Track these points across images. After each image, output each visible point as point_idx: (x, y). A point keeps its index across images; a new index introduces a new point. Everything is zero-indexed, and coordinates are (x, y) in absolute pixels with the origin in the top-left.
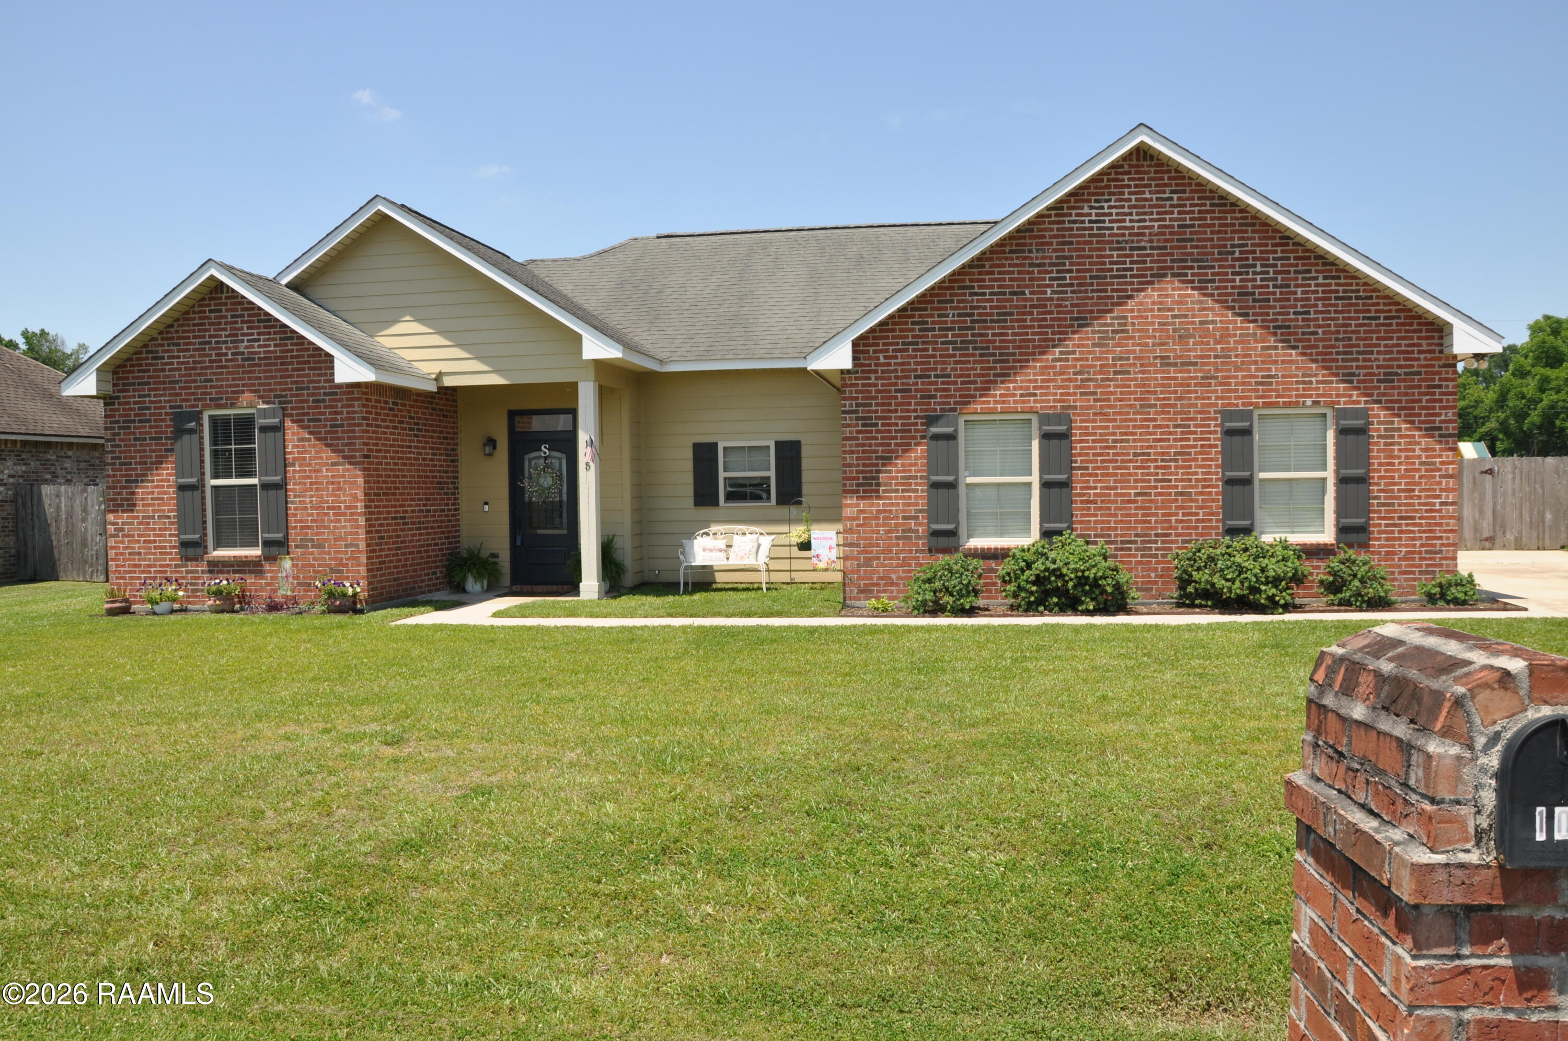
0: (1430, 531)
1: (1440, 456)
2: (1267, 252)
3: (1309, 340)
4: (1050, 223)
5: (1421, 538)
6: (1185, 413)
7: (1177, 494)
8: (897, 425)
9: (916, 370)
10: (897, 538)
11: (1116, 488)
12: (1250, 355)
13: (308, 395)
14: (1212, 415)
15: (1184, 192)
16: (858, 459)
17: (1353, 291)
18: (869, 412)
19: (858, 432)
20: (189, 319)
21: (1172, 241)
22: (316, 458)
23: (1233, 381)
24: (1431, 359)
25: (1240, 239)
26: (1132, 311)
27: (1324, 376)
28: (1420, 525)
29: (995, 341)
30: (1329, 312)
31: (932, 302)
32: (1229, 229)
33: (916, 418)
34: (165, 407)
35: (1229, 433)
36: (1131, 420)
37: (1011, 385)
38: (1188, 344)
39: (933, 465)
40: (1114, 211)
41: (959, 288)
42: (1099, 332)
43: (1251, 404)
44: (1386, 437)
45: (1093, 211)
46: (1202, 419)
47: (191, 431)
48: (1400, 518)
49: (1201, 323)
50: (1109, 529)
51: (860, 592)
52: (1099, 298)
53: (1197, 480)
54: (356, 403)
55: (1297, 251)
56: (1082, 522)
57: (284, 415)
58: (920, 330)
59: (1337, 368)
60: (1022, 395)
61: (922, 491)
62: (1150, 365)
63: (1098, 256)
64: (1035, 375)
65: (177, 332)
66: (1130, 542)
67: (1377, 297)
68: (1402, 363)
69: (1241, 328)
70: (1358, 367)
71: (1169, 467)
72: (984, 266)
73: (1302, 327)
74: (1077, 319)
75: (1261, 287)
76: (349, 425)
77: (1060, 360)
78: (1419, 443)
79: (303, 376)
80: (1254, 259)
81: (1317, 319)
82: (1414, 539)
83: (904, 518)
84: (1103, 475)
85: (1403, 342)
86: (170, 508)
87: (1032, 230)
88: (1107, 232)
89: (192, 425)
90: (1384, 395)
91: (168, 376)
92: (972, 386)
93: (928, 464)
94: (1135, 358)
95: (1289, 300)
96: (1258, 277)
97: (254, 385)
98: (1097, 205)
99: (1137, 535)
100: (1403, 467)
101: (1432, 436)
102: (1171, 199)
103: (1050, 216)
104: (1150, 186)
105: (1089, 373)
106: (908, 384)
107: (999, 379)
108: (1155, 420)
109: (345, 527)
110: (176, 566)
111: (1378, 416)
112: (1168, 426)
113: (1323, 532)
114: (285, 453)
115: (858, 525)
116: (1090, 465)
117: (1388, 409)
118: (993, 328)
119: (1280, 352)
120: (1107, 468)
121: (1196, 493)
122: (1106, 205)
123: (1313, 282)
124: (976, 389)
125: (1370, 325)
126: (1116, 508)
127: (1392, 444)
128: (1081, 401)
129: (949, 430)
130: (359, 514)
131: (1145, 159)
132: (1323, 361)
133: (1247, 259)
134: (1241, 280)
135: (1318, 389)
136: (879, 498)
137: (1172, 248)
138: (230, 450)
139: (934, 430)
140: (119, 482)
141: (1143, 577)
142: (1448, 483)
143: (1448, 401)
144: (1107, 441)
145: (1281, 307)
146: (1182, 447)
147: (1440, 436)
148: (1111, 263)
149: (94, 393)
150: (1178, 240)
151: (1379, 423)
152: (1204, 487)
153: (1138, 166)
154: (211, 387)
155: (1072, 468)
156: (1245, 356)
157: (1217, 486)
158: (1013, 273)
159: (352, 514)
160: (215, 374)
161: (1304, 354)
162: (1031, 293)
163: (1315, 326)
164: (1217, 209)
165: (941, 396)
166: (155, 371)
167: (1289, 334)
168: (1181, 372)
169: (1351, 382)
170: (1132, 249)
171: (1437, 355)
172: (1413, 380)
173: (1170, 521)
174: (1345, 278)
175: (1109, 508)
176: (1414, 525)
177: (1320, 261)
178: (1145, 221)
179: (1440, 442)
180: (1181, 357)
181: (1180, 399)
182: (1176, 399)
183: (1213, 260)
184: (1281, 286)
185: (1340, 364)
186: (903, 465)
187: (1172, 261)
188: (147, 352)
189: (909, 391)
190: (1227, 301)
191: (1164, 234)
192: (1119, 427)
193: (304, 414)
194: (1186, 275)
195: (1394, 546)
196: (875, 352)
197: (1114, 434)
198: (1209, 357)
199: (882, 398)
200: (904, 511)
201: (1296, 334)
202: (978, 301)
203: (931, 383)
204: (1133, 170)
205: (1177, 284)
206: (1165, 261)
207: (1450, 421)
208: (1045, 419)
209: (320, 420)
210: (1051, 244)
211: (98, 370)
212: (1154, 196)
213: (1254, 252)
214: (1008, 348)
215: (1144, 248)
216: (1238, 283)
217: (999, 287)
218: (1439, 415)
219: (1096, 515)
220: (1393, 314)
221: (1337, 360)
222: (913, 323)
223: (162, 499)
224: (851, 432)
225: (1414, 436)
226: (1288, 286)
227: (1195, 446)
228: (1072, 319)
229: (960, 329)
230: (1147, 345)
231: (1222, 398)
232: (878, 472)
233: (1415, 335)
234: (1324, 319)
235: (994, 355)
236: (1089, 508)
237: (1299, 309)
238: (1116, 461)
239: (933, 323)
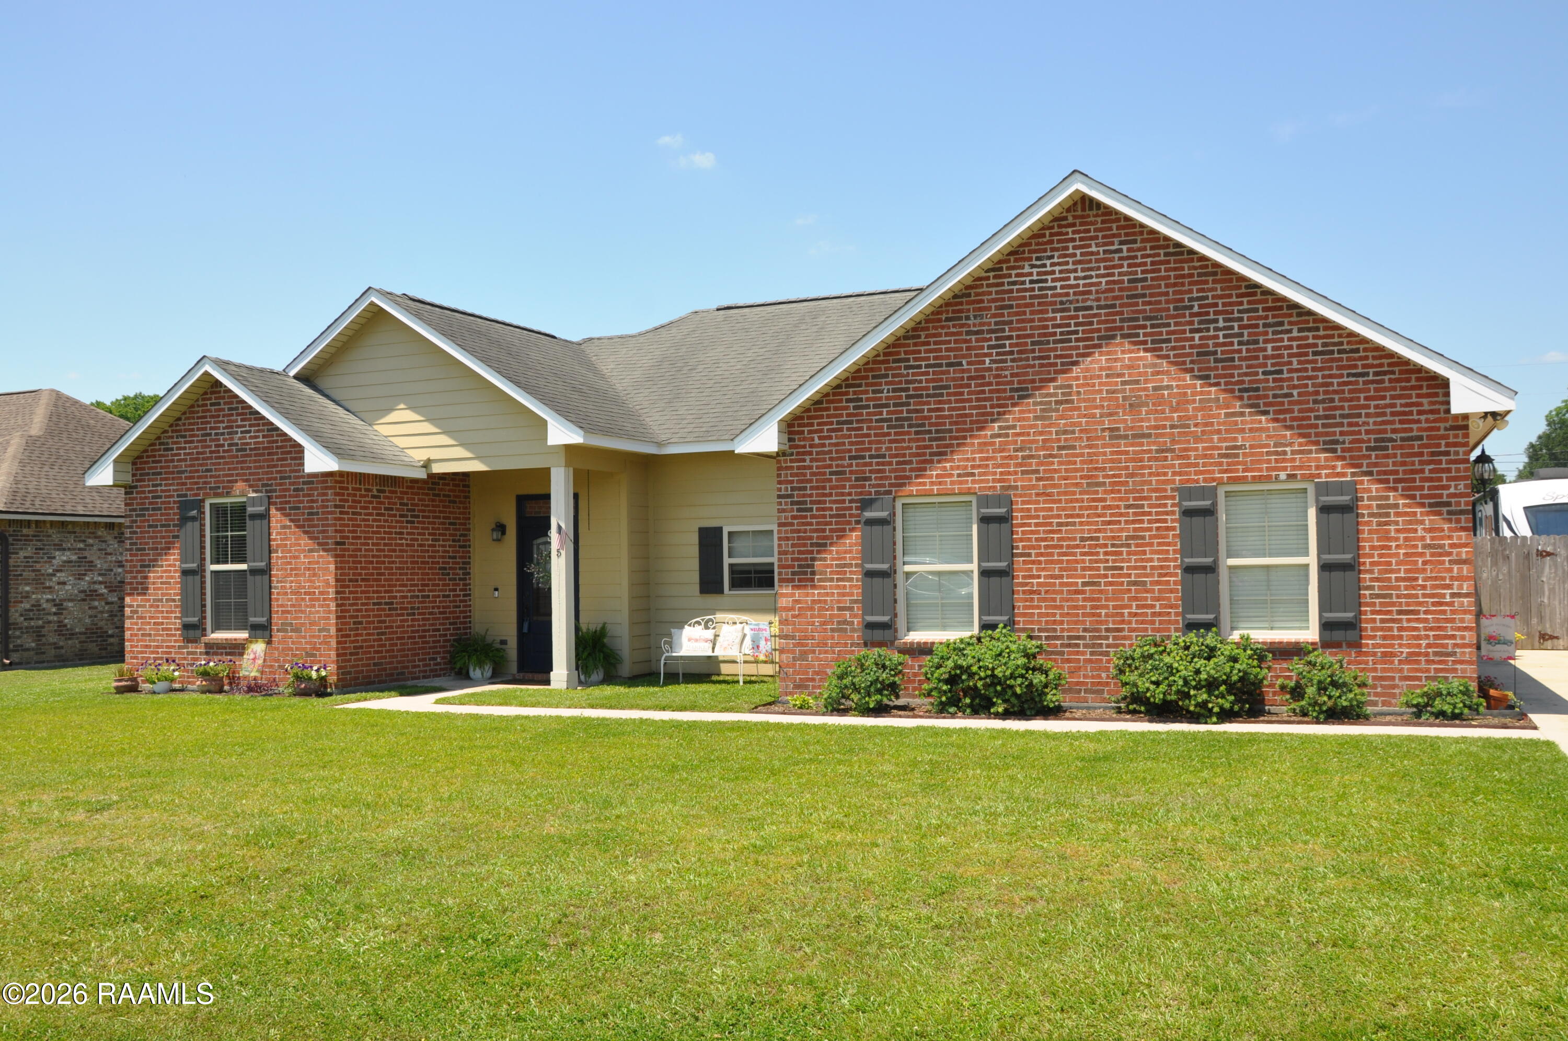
0: (1439, 628)
1: (1450, 537)
2: (1231, 304)
3: (1282, 404)
4: (988, 286)
5: (1427, 637)
6: (1138, 491)
7: (1129, 583)
8: (831, 509)
9: (850, 451)
10: (833, 630)
11: (1061, 577)
12: (1212, 424)
13: (290, 484)
14: (1169, 493)
15: (1135, 242)
16: (793, 545)
17: (1335, 344)
18: (804, 496)
19: (794, 517)
20: (193, 412)
21: (1121, 298)
22: (296, 545)
23: (1192, 453)
24: (1434, 421)
25: (1199, 291)
26: (1077, 378)
27: (1300, 445)
28: (1426, 621)
29: (931, 418)
30: (1306, 370)
31: (867, 377)
32: (1187, 280)
33: (851, 501)
34: (173, 496)
35: (1188, 513)
36: (1077, 501)
37: (948, 465)
38: (1140, 413)
39: (868, 553)
40: (1057, 268)
41: (895, 361)
42: (1041, 403)
43: (1214, 480)
44: (1380, 515)
45: (1035, 270)
46: (1157, 498)
47: (193, 519)
48: (1400, 612)
49: (1155, 388)
50: (1055, 622)
51: (797, 687)
52: (1041, 365)
53: (1152, 568)
54: (330, 492)
55: (1266, 301)
56: (1024, 615)
57: (269, 504)
58: (855, 408)
59: (1317, 435)
60: (959, 475)
61: (857, 580)
62: (1098, 438)
63: (1040, 320)
64: (973, 452)
65: (184, 424)
66: (1078, 638)
67: (1365, 350)
68: (1398, 426)
69: (1202, 393)
70: (1342, 433)
71: (1121, 553)
72: (919, 337)
73: (1273, 389)
74: (1017, 390)
75: (1224, 344)
76: (323, 513)
77: (999, 436)
78: (1422, 522)
79: (286, 465)
80: (1216, 313)
81: (1292, 379)
82: (1418, 637)
83: (840, 609)
84: (1047, 562)
85: (1398, 402)
86: (175, 592)
87: (969, 295)
88: (1050, 292)
89: (194, 513)
90: (1376, 465)
91: (176, 467)
92: (908, 467)
93: (862, 551)
94: (1081, 431)
95: (1257, 358)
96: (1221, 334)
97: (245, 474)
98: (1039, 263)
99: (1085, 630)
100: (1402, 551)
101: (1439, 513)
102: (1120, 251)
103: (988, 278)
104: (1096, 238)
105: (1030, 449)
106: (843, 466)
107: (936, 458)
108: (1104, 500)
109: (318, 612)
110: (180, 647)
111: (1369, 490)
112: (1118, 507)
113: (1307, 628)
114: (270, 540)
115: (793, 616)
116: (1033, 552)
117: (1380, 481)
118: (928, 403)
119: (1248, 418)
120: (1052, 554)
121: (1152, 583)
122: (1048, 262)
123: (1285, 336)
124: (911, 470)
125: (1357, 383)
126: (1062, 600)
127: (1387, 523)
128: (1022, 480)
129: (883, 514)
130: (330, 599)
131: (1091, 209)
132: (1299, 427)
133: (1208, 313)
134: (1201, 338)
135: (1293, 460)
136: (814, 587)
137: (1121, 305)
138: (227, 537)
139: (868, 514)
140: (135, 566)
141: (1093, 677)
142: (1460, 570)
143: (1458, 470)
144: (1051, 524)
145: (1248, 367)
146: (1135, 530)
147: (1449, 513)
148: (1054, 326)
149: (111, 483)
150: (1128, 297)
151: (1369, 499)
152: (1160, 575)
153: (1082, 217)
154: (211, 476)
155: (1013, 555)
156: (1206, 425)
157: (1176, 575)
158: (949, 342)
159: (325, 599)
160: (214, 464)
161: (1276, 420)
162: (969, 363)
163: (1289, 387)
164: (1172, 258)
165: (876, 478)
166: (166, 461)
167: (1258, 397)
168: (1132, 445)
169: (1335, 451)
170: (1076, 309)
171: (1442, 415)
172: (1412, 447)
173: (1122, 614)
174: (1325, 329)
175: (1054, 600)
176: (1418, 620)
177: (1295, 311)
178: (1091, 277)
179: (1450, 521)
180: (1132, 428)
181: (1132, 475)
182: (1127, 476)
183: (1168, 317)
184: (1248, 343)
185: (1320, 430)
186: (837, 552)
187: (1122, 320)
188: (160, 444)
189: (844, 473)
190: (1184, 363)
191: (1112, 290)
192: (1064, 509)
193: (286, 503)
194: (1138, 335)
195: (1392, 646)
196: (810, 432)
197: (1059, 516)
198: (1164, 427)
199: (817, 481)
200: (839, 601)
201: (1267, 396)
202: (914, 374)
203: (866, 464)
204: (1078, 221)
205: (1127, 347)
206: (1114, 321)
207: (1461, 495)
208: (984, 501)
209: (298, 508)
210: (990, 308)
211: (115, 461)
212: (1101, 249)
213: (1216, 305)
214: (945, 424)
215: (1091, 308)
216: (1197, 342)
217: (935, 358)
218: (1447, 487)
219: (1040, 607)
220: (1386, 369)
221: (1316, 426)
222: (848, 401)
223: (169, 583)
224: (786, 518)
225: (1415, 514)
226: (1257, 342)
227: (1150, 529)
228: (1012, 390)
229: (895, 405)
230: (1094, 416)
231: (1180, 474)
232: (813, 559)
233: (1414, 393)
234: (1299, 378)
235: (930, 432)
236: (1032, 600)
237: (1269, 368)
238: (1061, 547)
239: (868, 399)
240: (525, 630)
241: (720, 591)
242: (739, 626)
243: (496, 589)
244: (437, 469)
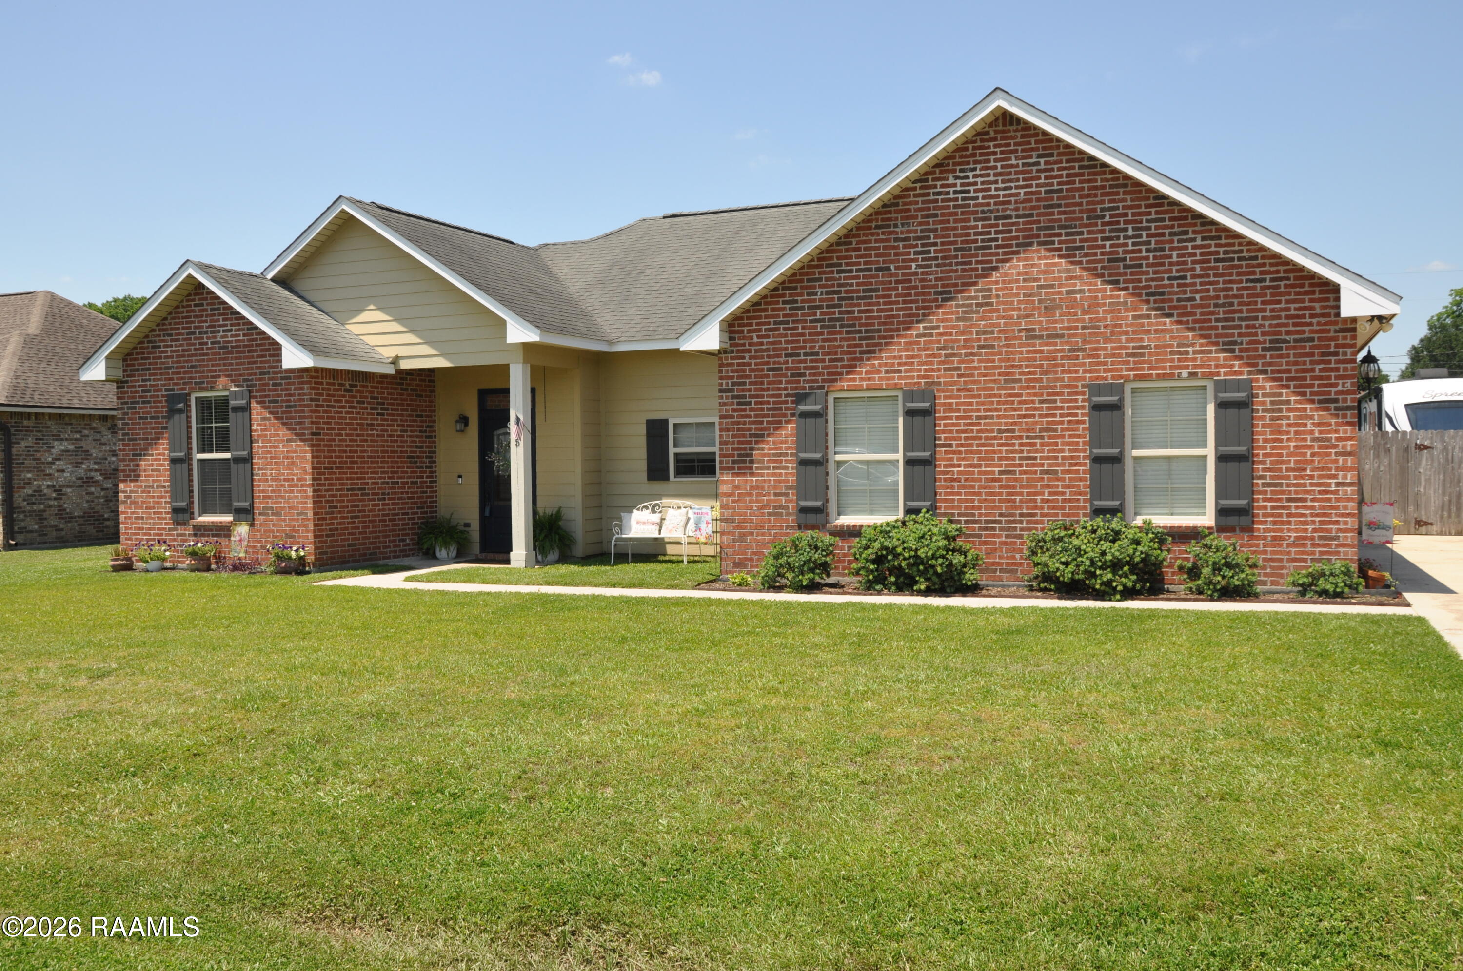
0: (1324, 515)
1: (1337, 431)
2: (1140, 214)
3: (1186, 307)
4: (915, 196)
5: (1314, 522)
6: (1051, 387)
7: (1042, 472)
8: (768, 403)
9: (786, 349)
10: (769, 514)
11: (980, 466)
12: (1120, 326)
13: (269, 379)
14: (1080, 389)
15: (1052, 155)
16: (733, 436)
17: (1235, 252)
18: (743, 390)
19: (734, 410)
20: (179, 313)
21: (1038, 207)
22: (275, 435)
23: (1102, 353)
24: (1325, 324)
25: (1110, 201)
26: (997, 282)
27: (1201, 345)
28: (1313, 507)
29: (861, 318)
30: (1208, 276)
31: (802, 281)
32: (1099, 192)
33: (787, 396)
34: (161, 390)
35: (1097, 408)
36: (995, 396)
37: (876, 362)
38: (1054, 315)
39: (802, 444)
40: (979, 180)
41: (828, 266)
42: (963, 305)
43: (1121, 377)
44: (1273, 411)
45: (958, 182)
46: (1069, 394)
48: (1289, 500)
49: (1068, 292)
50: (973, 508)
51: (736, 566)
52: (964, 270)
53: (1064, 458)
54: (306, 386)
55: (1173, 212)
56: (946, 501)
57: (250, 397)
58: (791, 309)
59: (1217, 336)
60: (887, 372)
61: (792, 468)
62: (1015, 338)
63: (963, 228)
64: (900, 351)
65: (170, 324)
66: (995, 522)
67: (1263, 257)
68: (1291, 328)
69: (1111, 297)
70: (1240, 335)
71: (1035, 444)
72: (851, 243)
73: (1177, 293)
74: (941, 293)
75: (1133, 252)
76: (300, 406)
77: (924, 335)
78: (1311, 417)
79: (266, 362)
80: (1126, 222)
81: (1194, 284)
82: (1305, 523)
83: (776, 494)
84: (966, 452)
85: (1292, 306)
86: (164, 478)
87: (897, 205)
88: (972, 202)
89: (181, 406)
90: (1270, 364)
91: (163, 363)
92: (839, 364)
93: (797, 442)
94: (1000, 332)
95: (1163, 264)
96: (1130, 241)
97: (227, 370)
98: (962, 175)
99: (1001, 515)
100: (1292, 444)
101: (1327, 409)
102: (1038, 163)
103: (915, 189)
104: (1016, 151)
105: (953, 348)
106: (779, 363)
107: (865, 356)
108: (1020, 395)
109: (296, 497)
110: (170, 529)
111: (1264, 388)
112: (1033, 402)
113: (1204, 514)
114: (251, 431)
115: (733, 501)
116: (954, 442)
117: (1274, 379)
118: (859, 305)
119: (1153, 321)
120: (971, 445)
121: (1063, 472)
122: (971, 174)
123: (1190, 244)
124: (843, 367)
125: (1255, 288)
126: (980, 487)
127: (1279, 418)
128: (945, 376)
129: (817, 408)
130: (308, 486)
131: (1011, 124)
132: (1201, 329)
133: (1118, 223)
134: (1111, 246)
135: (1195, 359)
136: (752, 474)
137: (1038, 215)
138: (211, 428)
139: (802, 408)
140: (127, 455)
141: (1008, 558)
142: (1345, 461)
143: (1345, 369)
144: (971, 417)
145: (1155, 273)
146: (1048, 423)
147: (1336, 409)
148: (976, 234)
149: (104, 378)
150: (1045, 207)
151: (1264, 395)
152: (1071, 465)
153: (1003, 132)
154: (196, 372)
155: (935, 446)
156: (1115, 326)
157: (1085, 464)
158: (878, 248)
159: (302, 486)
160: (198, 361)
161: (1179, 322)
162: (896, 268)
163: (1192, 292)
164: (1086, 171)
165: (810, 374)
166: (154, 358)
167: (1163, 301)
168: (1047, 345)
169: (1233, 351)
170: (997, 218)
171: (1333, 318)
172: (1305, 347)
173: (1035, 501)
174: (1227, 237)
175: (973, 487)
176: (1306, 507)
177: (1199, 221)
178: (1010, 188)
179: (1337, 416)
180: (1047, 329)
181: (1046, 373)
182: (1042, 373)
183: (1081, 226)
184: (1155, 250)
185: (1220, 331)
186: (774, 443)
187: (1039, 229)
188: (149, 342)
189: (780, 369)
190: (1096, 269)
191: (1030, 201)
192: (983, 403)
193: (266, 396)
194: (1053, 243)
195: (1281, 530)
196: (749, 331)
197: (978, 410)
198: (1076, 328)
199: (756, 377)
200: (775, 488)
201: (1171, 300)
202: (845, 278)
203: (801, 362)
204: (999, 136)
205: (1043, 253)
206: (1032, 229)
207: (1348, 392)
208: (910, 396)
209: (277, 401)
210: (916, 217)
211: (107, 358)
212: (1020, 162)
213: (1126, 215)
214: (873, 324)
215: (1010, 217)
216: (1108, 249)
217: (866, 263)
218: (1335, 385)
219: (959, 494)
220: (1282, 275)
221: (1216, 328)
222: (784, 302)
223: (159, 471)
224: (727, 411)
225: (1305, 409)
226: (1163, 250)
227: (1062, 423)
228: (936, 293)
229: (828, 307)
230: (1012, 317)
231: (1090, 371)
232: (752, 449)
233: (1307, 297)
234: (1201, 284)
235: (860, 332)
236: (953, 487)
237: (1174, 274)
238: (980, 438)
239: (803, 301)
240: (487, 514)
241: (666, 478)
242: (683, 511)
243: (460, 476)
244: (405, 365)
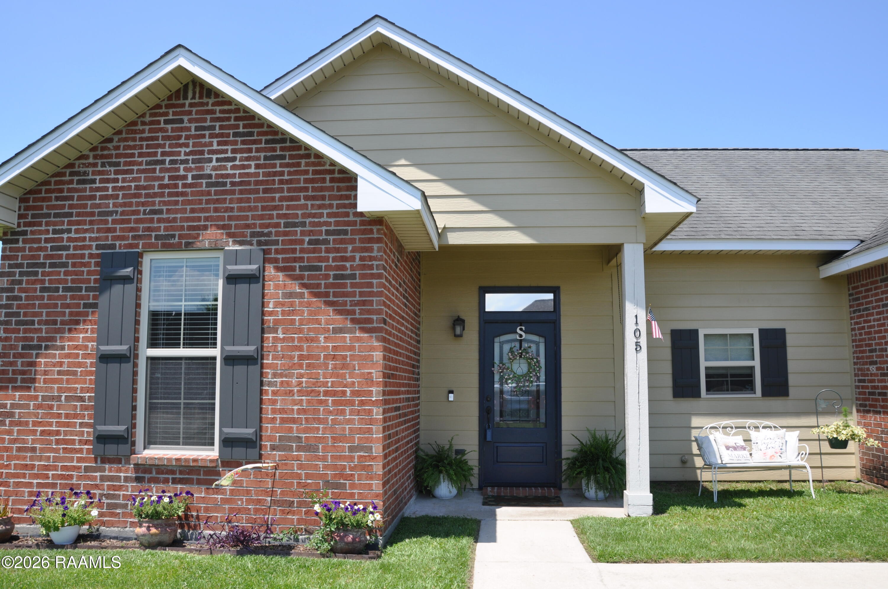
20: (135, 132)
22: (309, 321)
34: (90, 247)
47: (126, 280)
54: (375, 246)
57: (265, 261)
65: (117, 148)
76: (363, 276)
79: (297, 207)
86: (84, 386)
89: (128, 271)
91: (99, 206)
97: (222, 218)
109: (350, 421)
110: (87, 469)
114: (263, 313)
130: (375, 403)
138: (178, 309)
140: (11, 347)
154: (159, 221)
159: (362, 403)
160: (165, 203)
166: (80, 198)
188: (72, 174)
193: (295, 260)
209: (319, 268)
223: (75, 373)
241: (695, 394)
243: (451, 392)
244: (454, 239)
